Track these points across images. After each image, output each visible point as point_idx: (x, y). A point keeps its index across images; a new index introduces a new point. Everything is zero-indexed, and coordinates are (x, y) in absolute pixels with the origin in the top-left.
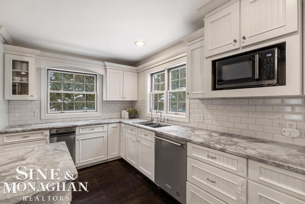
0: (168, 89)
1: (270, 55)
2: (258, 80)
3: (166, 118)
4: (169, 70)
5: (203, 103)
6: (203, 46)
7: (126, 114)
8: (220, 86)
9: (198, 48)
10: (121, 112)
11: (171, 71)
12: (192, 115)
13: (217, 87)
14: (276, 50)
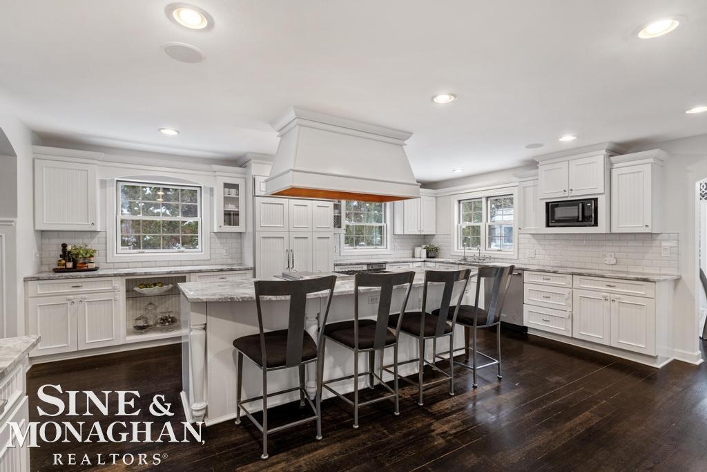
0: (487, 222)
1: (589, 204)
2: (582, 221)
3: (487, 256)
4: (487, 198)
5: (534, 238)
6: (536, 186)
7: (421, 252)
8: (552, 224)
9: (531, 186)
10: (414, 250)
11: (490, 199)
12: (521, 251)
13: (550, 224)
14: (593, 201)
